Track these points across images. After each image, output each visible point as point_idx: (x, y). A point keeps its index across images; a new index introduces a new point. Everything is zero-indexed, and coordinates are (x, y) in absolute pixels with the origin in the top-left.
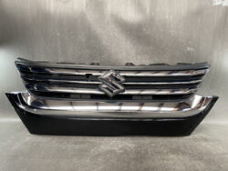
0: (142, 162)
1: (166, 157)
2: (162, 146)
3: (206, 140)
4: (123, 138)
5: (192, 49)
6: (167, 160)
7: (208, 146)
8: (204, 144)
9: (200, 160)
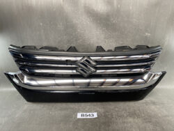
0: (109, 126)
1: (125, 120)
2: (123, 110)
3: (154, 103)
4: (95, 103)
5: (149, 35)
6: (127, 123)
7: (156, 109)
8: (153, 107)
9: (150, 122)
